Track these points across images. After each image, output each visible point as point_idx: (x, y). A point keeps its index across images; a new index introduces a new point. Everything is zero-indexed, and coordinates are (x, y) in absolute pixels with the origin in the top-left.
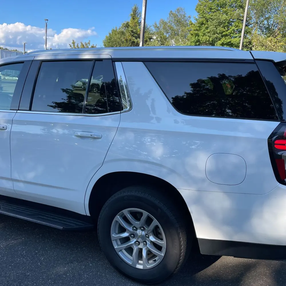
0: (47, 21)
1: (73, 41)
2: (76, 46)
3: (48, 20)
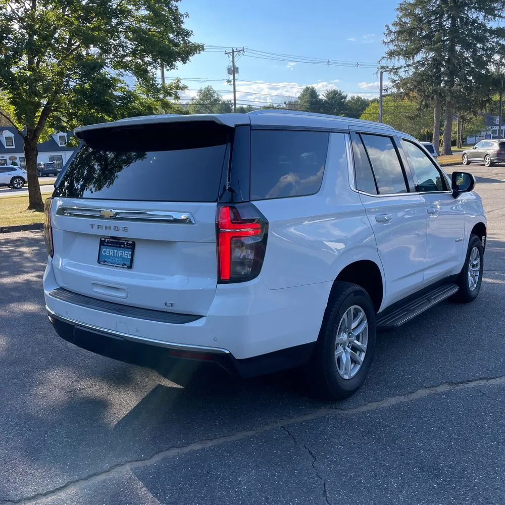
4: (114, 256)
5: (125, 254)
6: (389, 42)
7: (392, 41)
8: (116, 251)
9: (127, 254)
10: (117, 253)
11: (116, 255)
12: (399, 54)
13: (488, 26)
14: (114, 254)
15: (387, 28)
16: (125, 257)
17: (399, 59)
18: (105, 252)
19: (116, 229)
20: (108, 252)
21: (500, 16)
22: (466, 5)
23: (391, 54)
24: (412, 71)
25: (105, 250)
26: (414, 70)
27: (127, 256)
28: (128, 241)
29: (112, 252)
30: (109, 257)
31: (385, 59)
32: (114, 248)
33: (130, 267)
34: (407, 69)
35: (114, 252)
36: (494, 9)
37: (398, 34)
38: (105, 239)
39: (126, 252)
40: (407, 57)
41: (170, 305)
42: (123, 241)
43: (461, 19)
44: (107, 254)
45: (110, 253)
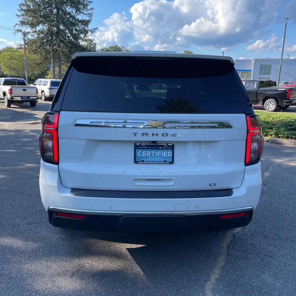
4: (151, 156)
6: (20, 16)
7: (23, 15)
8: (153, 152)
11: (155, 155)
12: (27, 24)
13: (77, 17)
15: (19, 6)
16: (164, 155)
17: (27, 27)
18: (141, 154)
19: (165, 135)
21: (83, 13)
22: (65, 3)
23: (23, 23)
24: (36, 36)
26: (37, 35)
27: (167, 155)
28: (168, 144)
30: (146, 157)
31: (18, 26)
32: (151, 150)
33: (172, 162)
34: (33, 34)
35: (152, 153)
36: (80, 8)
37: (27, 12)
38: (140, 143)
39: (165, 152)
40: (32, 27)
41: (213, 185)
43: (62, 10)
44: (143, 155)
45: (147, 154)
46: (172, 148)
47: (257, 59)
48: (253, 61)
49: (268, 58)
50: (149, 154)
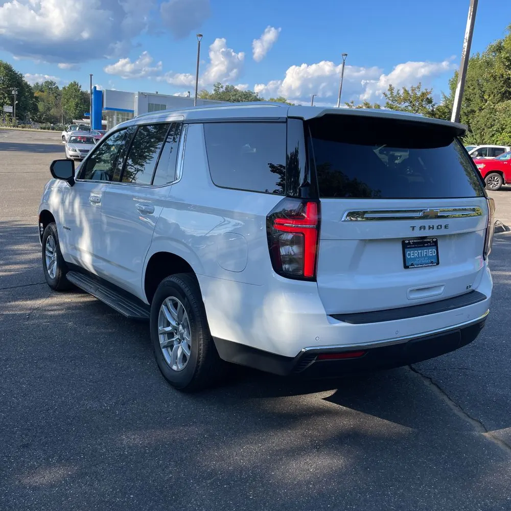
0: (344, 57)
1: (390, 86)
2: (395, 94)
3: (346, 55)
4: (419, 257)
5: (430, 252)
8: (420, 251)
9: (431, 252)
10: (421, 253)
11: (421, 255)
14: (418, 255)
16: (430, 255)
18: (409, 255)
19: (439, 227)
20: (412, 254)
25: (409, 252)
28: (433, 239)
29: (416, 253)
30: (414, 259)
32: (418, 249)
33: (438, 264)
35: (418, 253)
38: (409, 240)
39: (430, 250)
41: (469, 287)
42: (429, 240)
44: (412, 257)
45: (415, 255)
46: (435, 244)
47: (142, 93)
48: (137, 96)
49: (157, 92)
50: (416, 255)
